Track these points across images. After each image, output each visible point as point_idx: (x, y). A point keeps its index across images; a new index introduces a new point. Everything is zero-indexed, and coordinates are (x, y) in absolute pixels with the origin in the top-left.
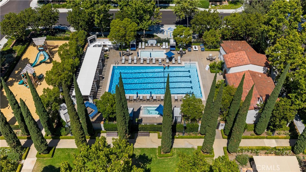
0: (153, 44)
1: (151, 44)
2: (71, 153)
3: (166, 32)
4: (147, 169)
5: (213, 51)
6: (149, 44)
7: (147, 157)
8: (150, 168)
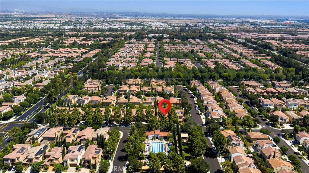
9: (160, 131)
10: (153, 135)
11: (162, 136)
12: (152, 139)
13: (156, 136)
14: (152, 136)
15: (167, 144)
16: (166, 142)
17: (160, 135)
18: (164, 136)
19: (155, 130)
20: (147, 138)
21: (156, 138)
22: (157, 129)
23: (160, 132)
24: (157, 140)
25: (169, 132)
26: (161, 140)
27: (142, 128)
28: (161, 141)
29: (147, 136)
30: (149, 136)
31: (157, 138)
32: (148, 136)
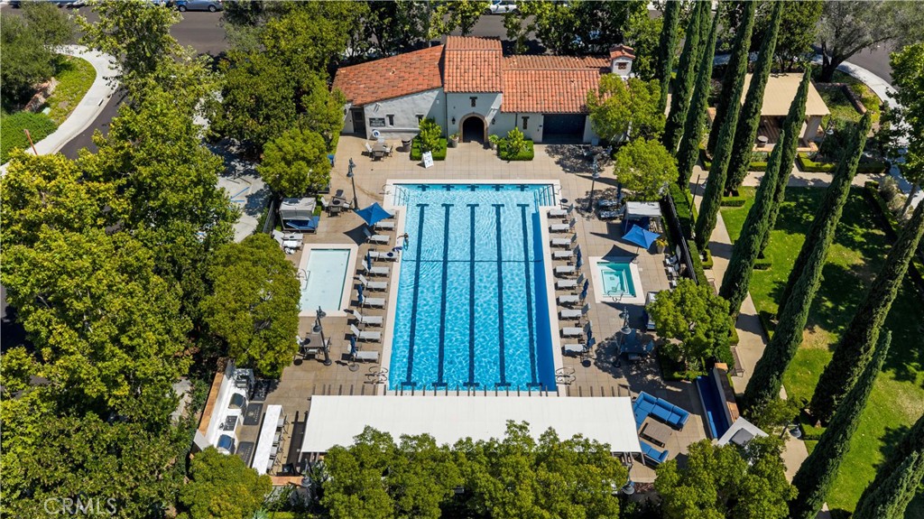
9: (508, 49)
10: (425, 102)
11: (529, 105)
12: (417, 147)
13: (462, 110)
14: (410, 111)
15: (592, 205)
16: (580, 186)
17: (499, 101)
18: (554, 108)
19: (453, 41)
20: (360, 131)
21: (457, 127)
22: (465, 32)
23: (505, 61)
24: (469, 160)
25: (604, 54)
26: (510, 154)
27: (299, 19)
28: (516, 172)
29: (358, 113)
30: (384, 109)
31: (473, 129)
32: (369, 112)
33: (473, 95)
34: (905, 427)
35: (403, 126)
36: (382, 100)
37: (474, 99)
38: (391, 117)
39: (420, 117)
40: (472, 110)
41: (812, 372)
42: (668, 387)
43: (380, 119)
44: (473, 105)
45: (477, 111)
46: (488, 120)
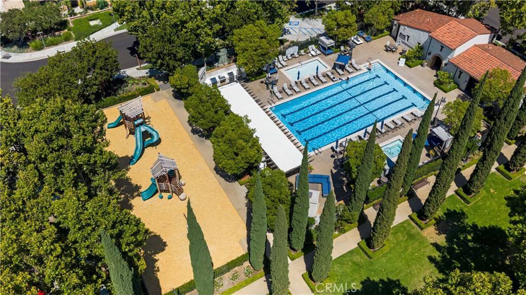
0: (294, 54)
1: (291, 55)
2: (355, 259)
3: (290, 29)
4: (471, 225)
5: (382, 36)
6: (288, 56)
7: (455, 211)
8: (474, 223)
10: (424, 38)
14: (418, 37)
21: (431, 57)
30: (407, 31)
32: (401, 29)
33: (443, 45)
34: (407, 290)
35: (411, 44)
36: (409, 26)
37: (442, 47)
38: (408, 37)
39: (419, 44)
40: (439, 53)
41: (407, 239)
42: (344, 187)
43: (404, 35)
44: (441, 50)
45: (442, 54)
46: (444, 62)
